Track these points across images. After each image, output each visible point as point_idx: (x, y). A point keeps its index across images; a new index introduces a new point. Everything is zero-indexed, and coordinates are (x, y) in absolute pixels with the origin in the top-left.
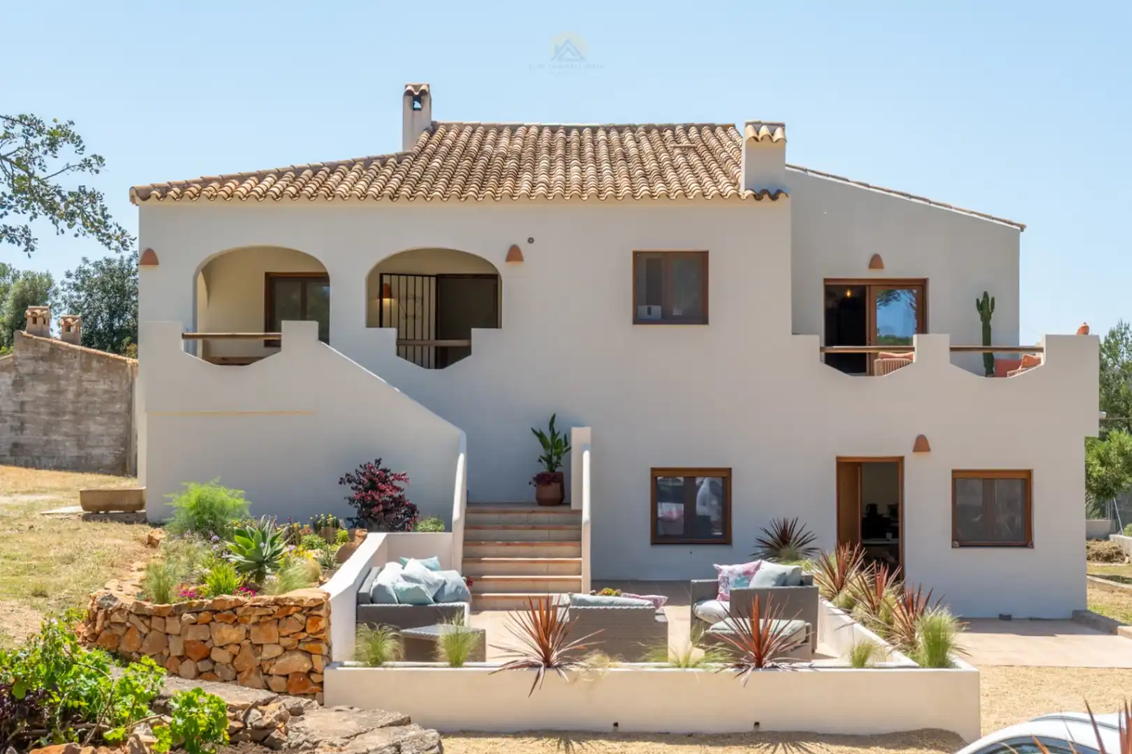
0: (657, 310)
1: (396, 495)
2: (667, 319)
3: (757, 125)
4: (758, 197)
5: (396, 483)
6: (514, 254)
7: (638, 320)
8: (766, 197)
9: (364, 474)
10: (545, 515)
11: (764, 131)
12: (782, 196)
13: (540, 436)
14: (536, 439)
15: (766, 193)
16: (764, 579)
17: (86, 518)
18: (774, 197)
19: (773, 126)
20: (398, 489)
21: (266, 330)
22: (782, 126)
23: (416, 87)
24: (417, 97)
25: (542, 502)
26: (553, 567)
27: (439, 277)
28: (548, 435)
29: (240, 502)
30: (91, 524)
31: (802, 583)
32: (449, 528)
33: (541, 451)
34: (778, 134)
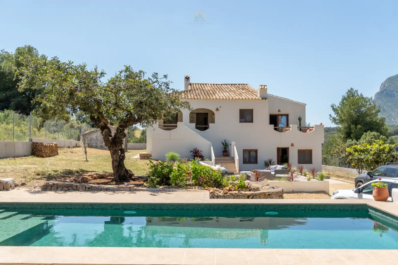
0: (243, 120)
1: (200, 154)
2: (246, 122)
3: (262, 86)
4: (262, 99)
5: (201, 152)
6: (217, 110)
7: (240, 122)
8: (264, 99)
9: (195, 151)
10: (226, 158)
11: (263, 87)
12: (267, 99)
13: (223, 143)
14: (222, 144)
15: (264, 98)
16: (279, 168)
17: (141, 159)
18: (265, 99)
19: (265, 86)
20: (201, 153)
21: (164, 124)
22: (266, 86)
23: (187, 76)
24: (187, 78)
25: (224, 156)
26: (231, 167)
27: (197, 114)
28: (225, 143)
29: (178, 155)
30: (141, 160)
31: (286, 169)
32: (211, 160)
33: (223, 146)
34: (266, 88)
